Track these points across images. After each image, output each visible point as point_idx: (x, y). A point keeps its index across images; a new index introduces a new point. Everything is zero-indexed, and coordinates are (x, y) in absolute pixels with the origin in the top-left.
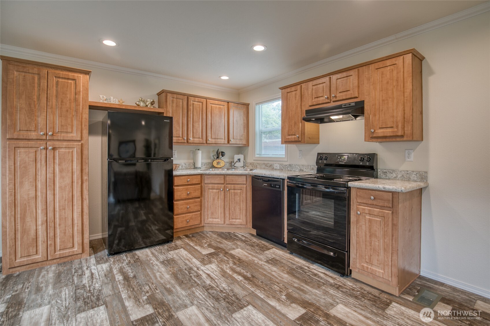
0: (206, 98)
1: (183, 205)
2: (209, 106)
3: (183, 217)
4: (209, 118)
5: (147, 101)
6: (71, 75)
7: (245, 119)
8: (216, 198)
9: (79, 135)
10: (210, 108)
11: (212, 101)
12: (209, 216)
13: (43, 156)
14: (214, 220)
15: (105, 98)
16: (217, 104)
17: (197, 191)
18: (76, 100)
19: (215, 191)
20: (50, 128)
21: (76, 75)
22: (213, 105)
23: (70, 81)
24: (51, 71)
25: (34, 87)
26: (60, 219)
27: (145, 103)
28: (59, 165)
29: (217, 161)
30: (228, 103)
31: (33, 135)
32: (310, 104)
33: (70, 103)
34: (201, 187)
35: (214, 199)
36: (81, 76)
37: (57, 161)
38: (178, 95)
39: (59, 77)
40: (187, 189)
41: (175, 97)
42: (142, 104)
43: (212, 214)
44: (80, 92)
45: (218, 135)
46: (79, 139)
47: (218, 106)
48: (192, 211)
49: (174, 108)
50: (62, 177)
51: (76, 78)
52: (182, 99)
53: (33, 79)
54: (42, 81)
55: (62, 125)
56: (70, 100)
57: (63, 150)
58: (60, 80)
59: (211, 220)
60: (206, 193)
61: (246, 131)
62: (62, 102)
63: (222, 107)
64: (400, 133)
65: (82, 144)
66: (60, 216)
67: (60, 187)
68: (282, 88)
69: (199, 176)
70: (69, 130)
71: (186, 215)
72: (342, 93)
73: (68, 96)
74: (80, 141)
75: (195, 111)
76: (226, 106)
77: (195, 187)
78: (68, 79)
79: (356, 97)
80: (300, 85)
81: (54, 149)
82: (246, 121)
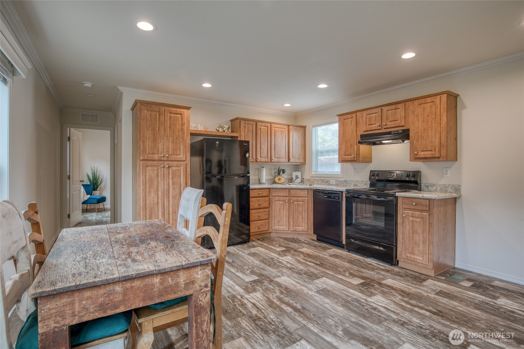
0: (271, 123)
1: (255, 213)
2: (273, 129)
3: (256, 224)
4: (273, 141)
5: (224, 127)
6: (179, 110)
7: (303, 140)
8: (282, 208)
9: (185, 157)
10: (274, 131)
11: (275, 125)
12: (276, 224)
13: (162, 172)
14: (280, 227)
15: (195, 126)
16: (280, 128)
17: (266, 203)
18: (182, 130)
19: (281, 202)
20: (166, 152)
21: (182, 110)
22: (276, 129)
23: (178, 116)
24: (167, 108)
25: (156, 121)
26: (172, 220)
27: (223, 129)
28: (172, 179)
29: (279, 178)
30: (288, 126)
31: (156, 157)
32: (364, 130)
33: (179, 132)
34: (269, 198)
35: (280, 209)
36: (185, 111)
37: (171, 176)
38: (249, 122)
39: (171, 113)
40: (259, 201)
41: (247, 123)
42: (221, 130)
43: (279, 222)
44: (184, 123)
45: (280, 155)
46: (184, 159)
47: (280, 129)
48: (262, 219)
49: (246, 133)
50: (174, 189)
51: (182, 113)
52: (252, 125)
53: (156, 115)
54: (161, 116)
55: (174, 149)
56: (179, 130)
57: (174, 168)
58: (172, 115)
59: (277, 227)
60: (273, 205)
61: (303, 151)
62: (174, 131)
63: (283, 130)
64: (437, 156)
65: (186, 163)
66: (172, 217)
67: (173, 196)
68: (339, 115)
69: (268, 189)
70: (178, 153)
71: (258, 222)
72: (391, 122)
73: (177, 127)
74: (184, 161)
75: (262, 134)
76: (287, 129)
77: (264, 199)
78: (177, 114)
79: (403, 126)
80: (355, 114)
81: (169, 167)
82: (303, 142)
